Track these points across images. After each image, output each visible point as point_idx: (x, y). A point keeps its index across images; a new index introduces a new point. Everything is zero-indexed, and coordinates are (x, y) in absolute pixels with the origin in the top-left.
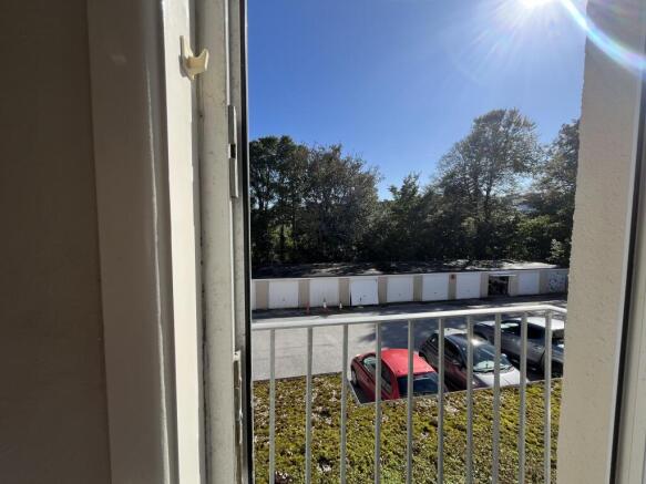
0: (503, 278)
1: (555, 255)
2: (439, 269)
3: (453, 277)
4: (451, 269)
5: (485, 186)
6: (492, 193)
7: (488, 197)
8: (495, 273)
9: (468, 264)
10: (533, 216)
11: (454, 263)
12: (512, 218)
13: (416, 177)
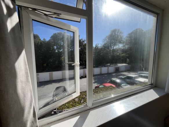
0: (118, 68)
1: (128, 62)
2: (105, 66)
3: (108, 68)
4: (107, 66)
5: (113, 47)
6: (114, 48)
7: (113, 49)
8: (116, 66)
9: (110, 65)
10: (122, 54)
11: (107, 65)
12: (118, 54)
13: (98, 44)
